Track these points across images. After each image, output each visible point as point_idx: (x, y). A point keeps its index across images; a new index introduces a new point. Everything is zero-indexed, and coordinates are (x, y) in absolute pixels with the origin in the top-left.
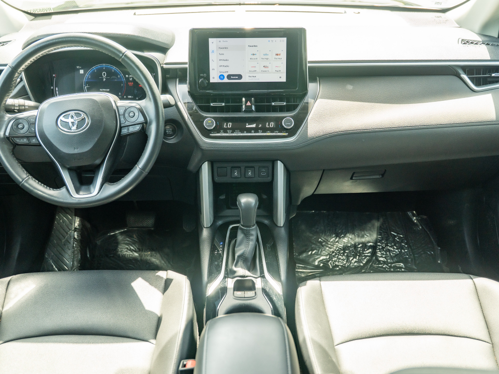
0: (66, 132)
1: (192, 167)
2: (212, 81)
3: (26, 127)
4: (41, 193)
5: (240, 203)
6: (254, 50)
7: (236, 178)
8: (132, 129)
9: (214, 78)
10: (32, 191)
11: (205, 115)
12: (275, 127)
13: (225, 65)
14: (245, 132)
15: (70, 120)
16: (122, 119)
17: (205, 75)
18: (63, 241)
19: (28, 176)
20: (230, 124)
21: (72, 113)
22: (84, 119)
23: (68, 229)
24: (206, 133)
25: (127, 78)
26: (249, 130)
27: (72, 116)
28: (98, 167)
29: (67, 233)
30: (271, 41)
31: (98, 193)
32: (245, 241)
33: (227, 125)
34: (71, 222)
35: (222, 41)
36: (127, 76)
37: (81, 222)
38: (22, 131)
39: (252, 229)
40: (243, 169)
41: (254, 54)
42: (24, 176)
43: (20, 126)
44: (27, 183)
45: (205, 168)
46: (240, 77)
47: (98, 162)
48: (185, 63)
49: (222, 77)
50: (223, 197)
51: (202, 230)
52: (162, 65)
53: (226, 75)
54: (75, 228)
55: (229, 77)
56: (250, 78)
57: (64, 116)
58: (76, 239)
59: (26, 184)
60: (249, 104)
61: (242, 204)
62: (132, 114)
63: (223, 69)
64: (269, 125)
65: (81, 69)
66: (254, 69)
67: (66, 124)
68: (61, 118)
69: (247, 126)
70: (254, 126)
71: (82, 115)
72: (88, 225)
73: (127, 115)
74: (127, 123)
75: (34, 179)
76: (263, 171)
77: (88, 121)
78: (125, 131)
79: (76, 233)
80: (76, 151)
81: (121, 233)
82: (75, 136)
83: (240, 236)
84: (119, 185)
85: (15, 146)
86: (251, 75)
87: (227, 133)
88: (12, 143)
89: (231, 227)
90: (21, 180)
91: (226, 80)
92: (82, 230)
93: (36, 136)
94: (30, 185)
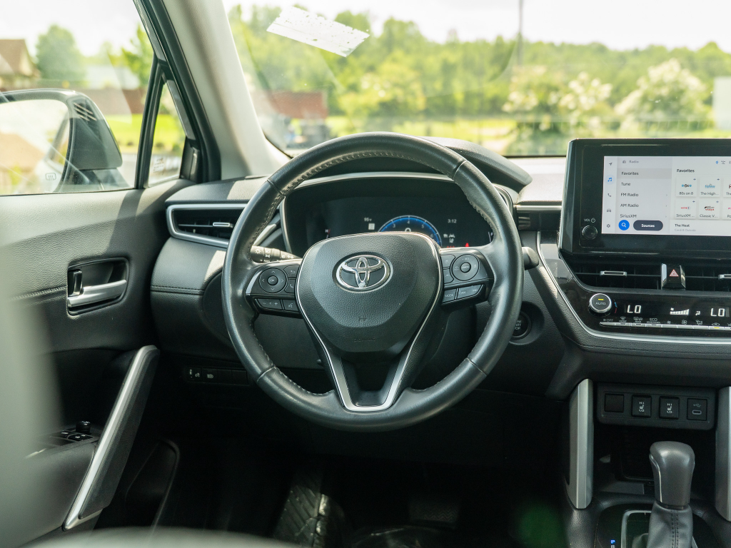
0: (349, 289)
1: (557, 389)
2: (605, 231)
3: (281, 281)
4: (291, 398)
5: (658, 458)
6: (687, 178)
7: (641, 416)
8: (463, 294)
9: (610, 225)
10: (275, 393)
11: (590, 289)
12: (728, 315)
13: (631, 204)
14: (669, 322)
15: (356, 270)
16: (447, 275)
17: (593, 220)
18: (297, 534)
19: (273, 366)
20: (638, 308)
21: (362, 258)
22: (381, 270)
23: (306, 515)
24: (593, 319)
25: (446, 238)
26: (677, 320)
27: (362, 263)
28: (397, 359)
29: (304, 522)
30: (720, 163)
31: (392, 405)
32: (668, 537)
33: (632, 309)
34: (314, 505)
35: (628, 162)
36: (445, 235)
37: (330, 504)
38: (273, 289)
39: (683, 515)
40: (655, 399)
41: (686, 186)
42: (266, 366)
43: (271, 280)
44: (270, 377)
45: (584, 390)
46: (658, 225)
47: (397, 348)
48: (559, 203)
49: (623, 225)
50: (607, 460)
51: (570, 514)
52: (514, 206)
53: (631, 221)
54: (319, 515)
55: (638, 225)
56: (678, 228)
57: (347, 263)
58: (318, 534)
59: (267, 380)
60: (674, 274)
61: (664, 460)
62: (465, 267)
63: (628, 211)
64: (716, 312)
65: (371, 222)
66: (685, 212)
67: (349, 276)
68: (343, 265)
69: (671, 313)
70: (686, 312)
71: (380, 262)
72: (341, 514)
73: (456, 268)
74: (456, 283)
75: (281, 373)
76: (696, 408)
77: (389, 273)
78: (450, 297)
79: (318, 524)
80: (361, 324)
81: (395, 536)
82: (363, 296)
83: (656, 527)
84: (433, 392)
85: (258, 314)
86: (680, 222)
87: (633, 321)
88: (254, 309)
89: (628, 513)
90: (259, 371)
91: (631, 231)
92: (330, 520)
93: (295, 299)
94: (273, 381)
